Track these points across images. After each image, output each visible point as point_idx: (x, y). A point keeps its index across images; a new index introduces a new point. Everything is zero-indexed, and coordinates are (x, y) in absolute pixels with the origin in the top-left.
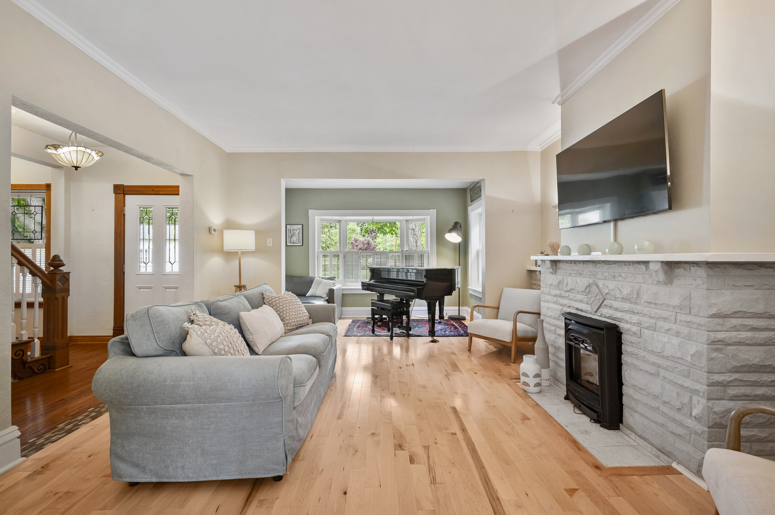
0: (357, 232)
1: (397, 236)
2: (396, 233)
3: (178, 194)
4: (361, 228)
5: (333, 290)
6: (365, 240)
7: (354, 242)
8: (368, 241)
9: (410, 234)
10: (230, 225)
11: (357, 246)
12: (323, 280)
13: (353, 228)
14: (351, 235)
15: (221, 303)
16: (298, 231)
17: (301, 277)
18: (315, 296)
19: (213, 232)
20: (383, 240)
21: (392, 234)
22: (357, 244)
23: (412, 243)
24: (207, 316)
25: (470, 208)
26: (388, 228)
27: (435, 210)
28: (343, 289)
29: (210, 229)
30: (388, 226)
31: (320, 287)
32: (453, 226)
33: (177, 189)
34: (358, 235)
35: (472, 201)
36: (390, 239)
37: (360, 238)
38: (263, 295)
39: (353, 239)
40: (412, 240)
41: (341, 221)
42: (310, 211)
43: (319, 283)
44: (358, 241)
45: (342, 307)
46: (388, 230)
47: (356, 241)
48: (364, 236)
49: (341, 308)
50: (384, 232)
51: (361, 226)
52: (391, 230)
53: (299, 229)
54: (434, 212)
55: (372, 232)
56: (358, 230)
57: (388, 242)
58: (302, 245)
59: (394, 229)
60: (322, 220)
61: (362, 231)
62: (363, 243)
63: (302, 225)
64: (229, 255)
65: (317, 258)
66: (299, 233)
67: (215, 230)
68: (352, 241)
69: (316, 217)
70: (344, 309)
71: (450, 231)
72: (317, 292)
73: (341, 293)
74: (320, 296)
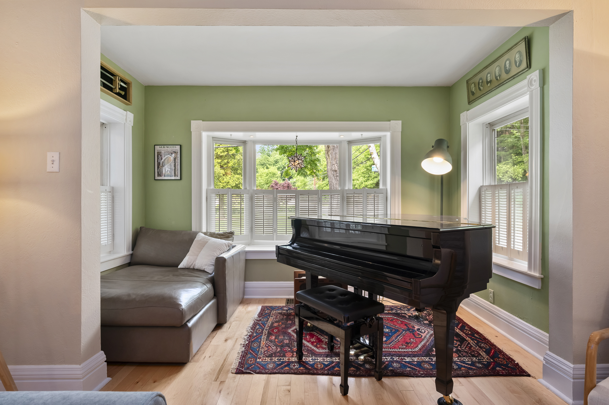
0: (277, 176)
1: (318, 178)
2: (316, 175)
4: (282, 172)
5: (224, 260)
6: (285, 183)
7: (274, 185)
8: (288, 185)
9: (333, 175)
11: (277, 189)
12: (209, 240)
13: (274, 172)
14: (271, 178)
16: (173, 155)
18: (194, 269)
20: (302, 184)
21: (313, 176)
22: (277, 187)
23: (334, 185)
25: (463, 116)
26: (309, 170)
27: (400, 122)
28: (247, 252)
30: (308, 167)
31: (203, 252)
32: (433, 147)
34: (279, 179)
35: (470, 102)
36: (309, 183)
37: (280, 182)
39: (273, 182)
40: (334, 182)
41: (247, 142)
42: (194, 124)
43: (204, 244)
44: (278, 185)
45: (245, 280)
46: (309, 173)
47: (276, 184)
48: (284, 180)
49: (242, 283)
50: (304, 174)
51: (281, 171)
52: (312, 172)
53: (175, 152)
54: (397, 125)
55: (296, 159)
56: (278, 174)
57: (307, 185)
58: (181, 179)
59: (314, 171)
60: (215, 139)
61: (282, 175)
62: (283, 186)
63: (181, 146)
65: (207, 200)
66: (175, 159)
68: (272, 185)
69: (205, 135)
70: (249, 284)
71: (429, 155)
72: (197, 262)
73: (243, 258)
74: (202, 268)
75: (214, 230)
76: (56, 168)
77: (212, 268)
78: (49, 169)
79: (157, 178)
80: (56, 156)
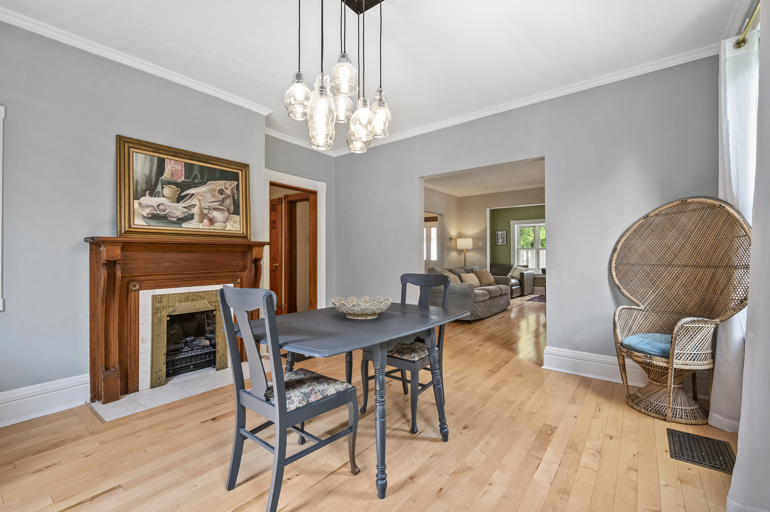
3: (437, 221)
5: (523, 273)
10: (460, 236)
12: (518, 267)
15: (454, 270)
16: (503, 235)
17: (504, 265)
18: (512, 277)
19: (452, 240)
24: (449, 272)
29: (451, 238)
31: (516, 271)
33: (437, 218)
38: (472, 269)
41: (535, 227)
42: (511, 222)
43: (516, 269)
45: (534, 286)
49: (532, 287)
53: (504, 233)
58: (506, 244)
60: (520, 227)
63: (506, 231)
64: (460, 251)
65: (517, 252)
67: (453, 239)
69: (516, 226)
72: (514, 274)
73: (532, 277)
74: (516, 277)
75: (521, 265)
76: (481, 245)
77: (519, 277)
78: (480, 246)
79: (497, 244)
80: (481, 243)
